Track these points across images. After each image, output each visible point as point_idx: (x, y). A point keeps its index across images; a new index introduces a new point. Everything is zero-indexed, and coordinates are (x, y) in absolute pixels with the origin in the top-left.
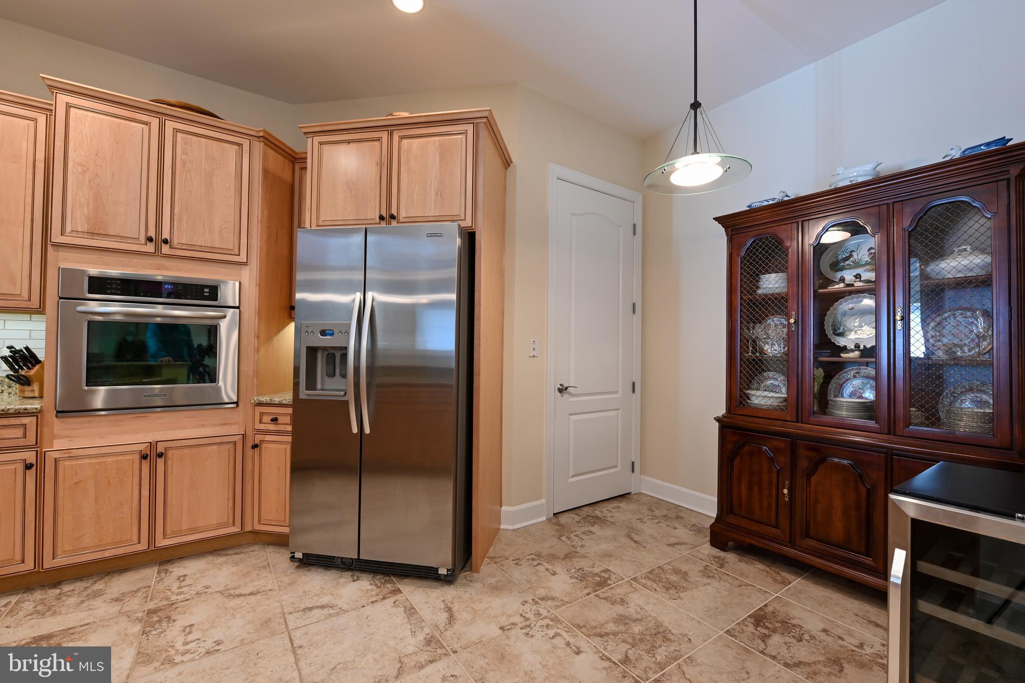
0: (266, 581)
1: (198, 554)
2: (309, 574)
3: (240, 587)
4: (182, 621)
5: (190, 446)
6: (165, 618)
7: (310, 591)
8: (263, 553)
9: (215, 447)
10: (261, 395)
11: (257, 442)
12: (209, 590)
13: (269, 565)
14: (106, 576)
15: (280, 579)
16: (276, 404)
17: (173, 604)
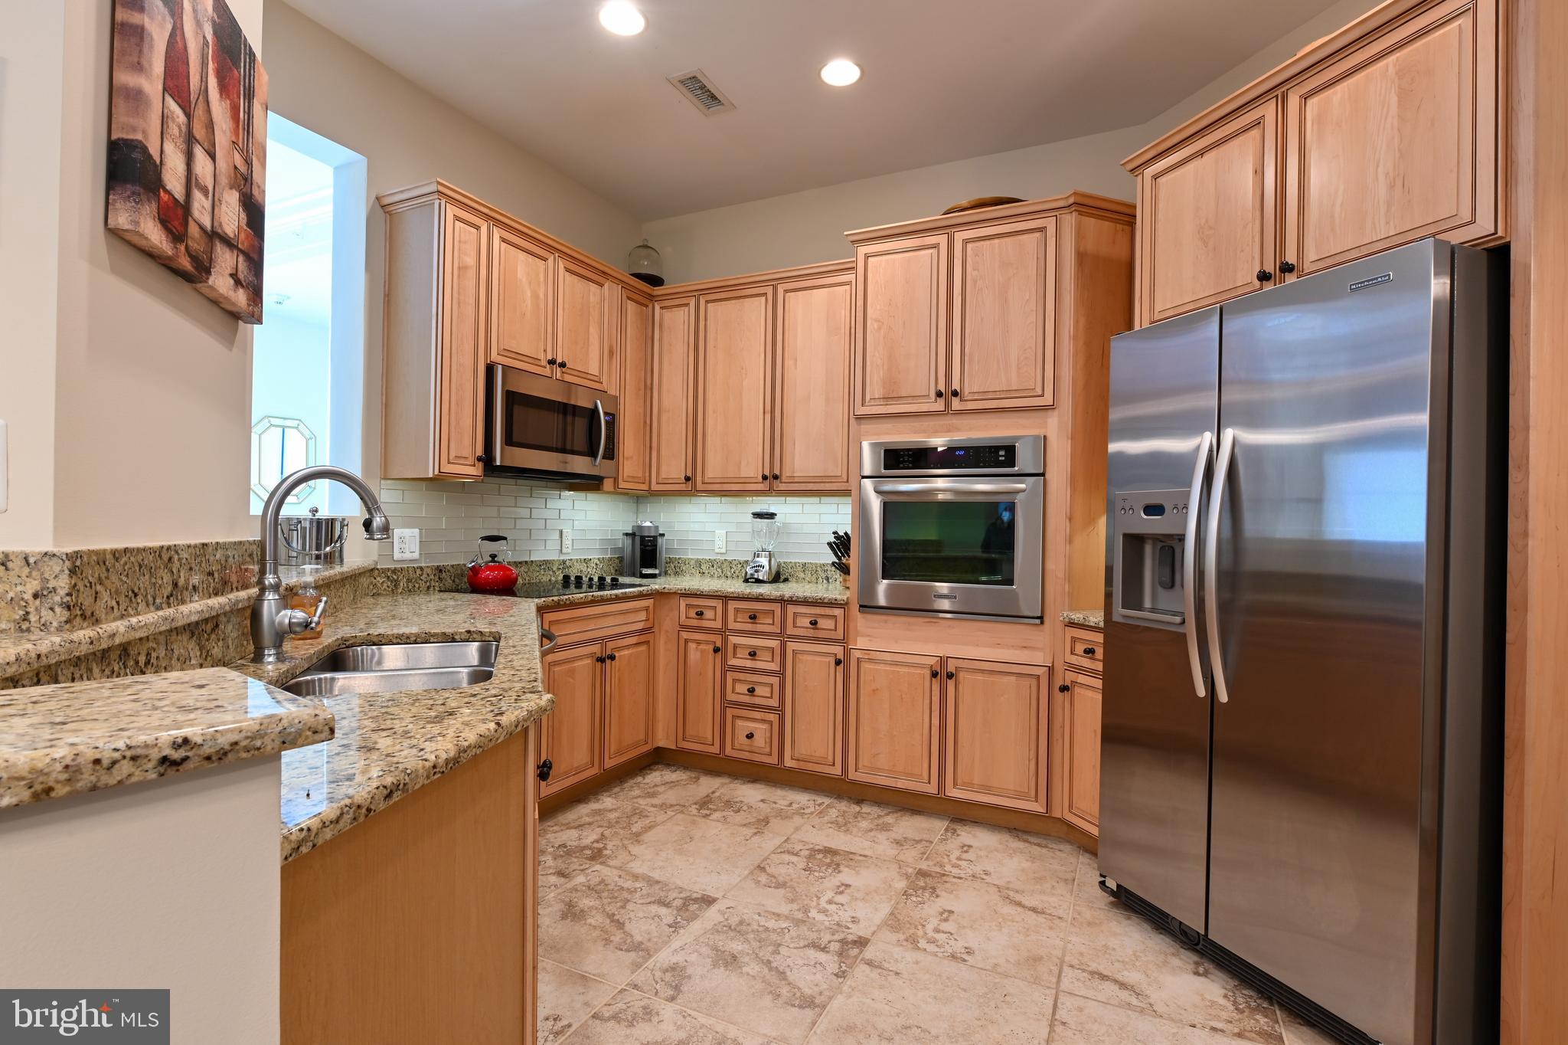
0: (1059, 900)
1: (995, 826)
2: (1126, 922)
3: (1023, 892)
4: (945, 901)
5: (983, 671)
6: (931, 888)
7: (1114, 949)
8: (1073, 860)
9: (1013, 678)
10: (1074, 610)
11: (1068, 683)
12: (988, 879)
13: (1074, 880)
14: (900, 810)
15: (1078, 908)
16: (1091, 627)
17: (944, 875)
